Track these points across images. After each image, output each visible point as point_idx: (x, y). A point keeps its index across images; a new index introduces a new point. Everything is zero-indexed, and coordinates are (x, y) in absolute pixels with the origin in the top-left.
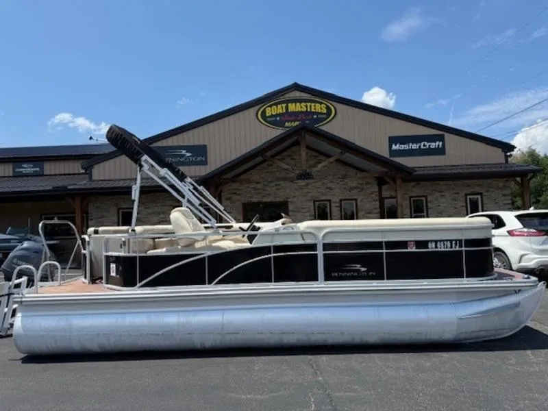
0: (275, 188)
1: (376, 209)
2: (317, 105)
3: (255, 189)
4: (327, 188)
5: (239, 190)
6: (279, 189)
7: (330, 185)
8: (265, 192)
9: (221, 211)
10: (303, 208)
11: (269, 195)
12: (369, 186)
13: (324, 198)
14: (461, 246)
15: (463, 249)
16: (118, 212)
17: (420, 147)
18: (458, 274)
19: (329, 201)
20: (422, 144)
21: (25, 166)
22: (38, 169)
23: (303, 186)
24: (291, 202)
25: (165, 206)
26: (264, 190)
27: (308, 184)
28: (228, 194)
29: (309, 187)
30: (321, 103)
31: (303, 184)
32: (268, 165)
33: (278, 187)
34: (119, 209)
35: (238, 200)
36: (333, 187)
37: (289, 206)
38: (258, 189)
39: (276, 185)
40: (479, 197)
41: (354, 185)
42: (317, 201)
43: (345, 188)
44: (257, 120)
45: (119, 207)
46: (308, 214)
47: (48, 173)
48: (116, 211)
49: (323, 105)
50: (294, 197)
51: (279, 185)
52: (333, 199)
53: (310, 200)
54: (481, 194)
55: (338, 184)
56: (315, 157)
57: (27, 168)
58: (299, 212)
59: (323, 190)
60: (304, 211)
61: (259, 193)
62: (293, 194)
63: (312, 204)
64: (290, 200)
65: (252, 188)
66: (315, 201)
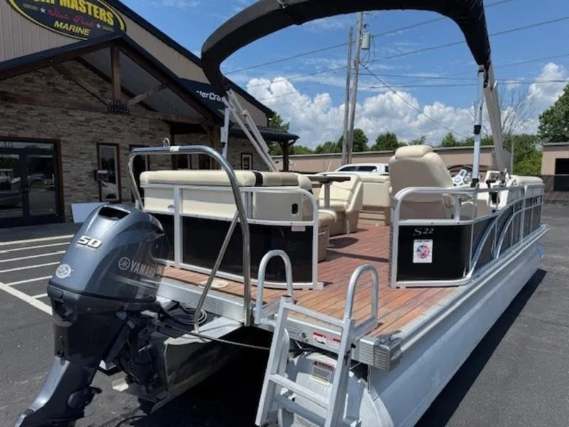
0: (39, 119)
1: (168, 161)
2: (101, 10)
3: (2, 115)
4: (114, 129)
6: (46, 121)
7: (117, 125)
8: (21, 123)
10: (82, 153)
11: (28, 127)
12: (162, 133)
13: (110, 141)
17: (208, 96)
19: (117, 145)
20: (211, 94)
23: (81, 121)
24: (64, 141)
26: (20, 120)
27: (88, 121)
29: (91, 124)
30: (107, 10)
31: (83, 119)
32: (27, 80)
33: (44, 118)
36: (121, 128)
37: (62, 148)
38: (8, 117)
39: (40, 115)
40: (250, 156)
41: (146, 129)
42: (103, 144)
43: (135, 132)
46: (89, 162)
49: (109, 13)
50: (70, 135)
51: (44, 115)
52: (122, 145)
53: (92, 142)
54: (251, 154)
55: (128, 125)
56: (99, 82)
58: (76, 157)
59: (108, 130)
60: (82, 157)
61: (12, 124)
62: (67, 131)
63: (95, 147)
64: (62, 138)
66: (98, 145)
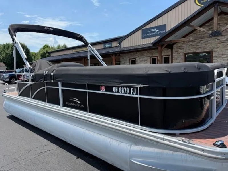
0: (204, 44)
3: (191, 45)
5: (183, 47)
6: (207, 44)
8: (197, 47)
9: (100, 60)
11: (200, 48)
14: (137, 94)
15: (139, 96)
16: (130, 61)
18: (133, 120)
21: (107, 44)
22: (110, 45)
23: (225, 41)
24: (214, 51)
25: (147, 57)
28: (176, 49)
31: (224, 39)
33: (206, 43)
34: (130, 59)
35: (181, 52)
37: (213, 54)
38: (193, 45)
39: (205, 42)
44: (195, 4)
45: (130, 58)
47: (113, 46)
48: (129, 60)
57: (108, 45)
58: (220, 57)
60: (223, 56)
61: (194, 48)
62: (216, 47)
64: (213, 50)
65: (190, 45)
